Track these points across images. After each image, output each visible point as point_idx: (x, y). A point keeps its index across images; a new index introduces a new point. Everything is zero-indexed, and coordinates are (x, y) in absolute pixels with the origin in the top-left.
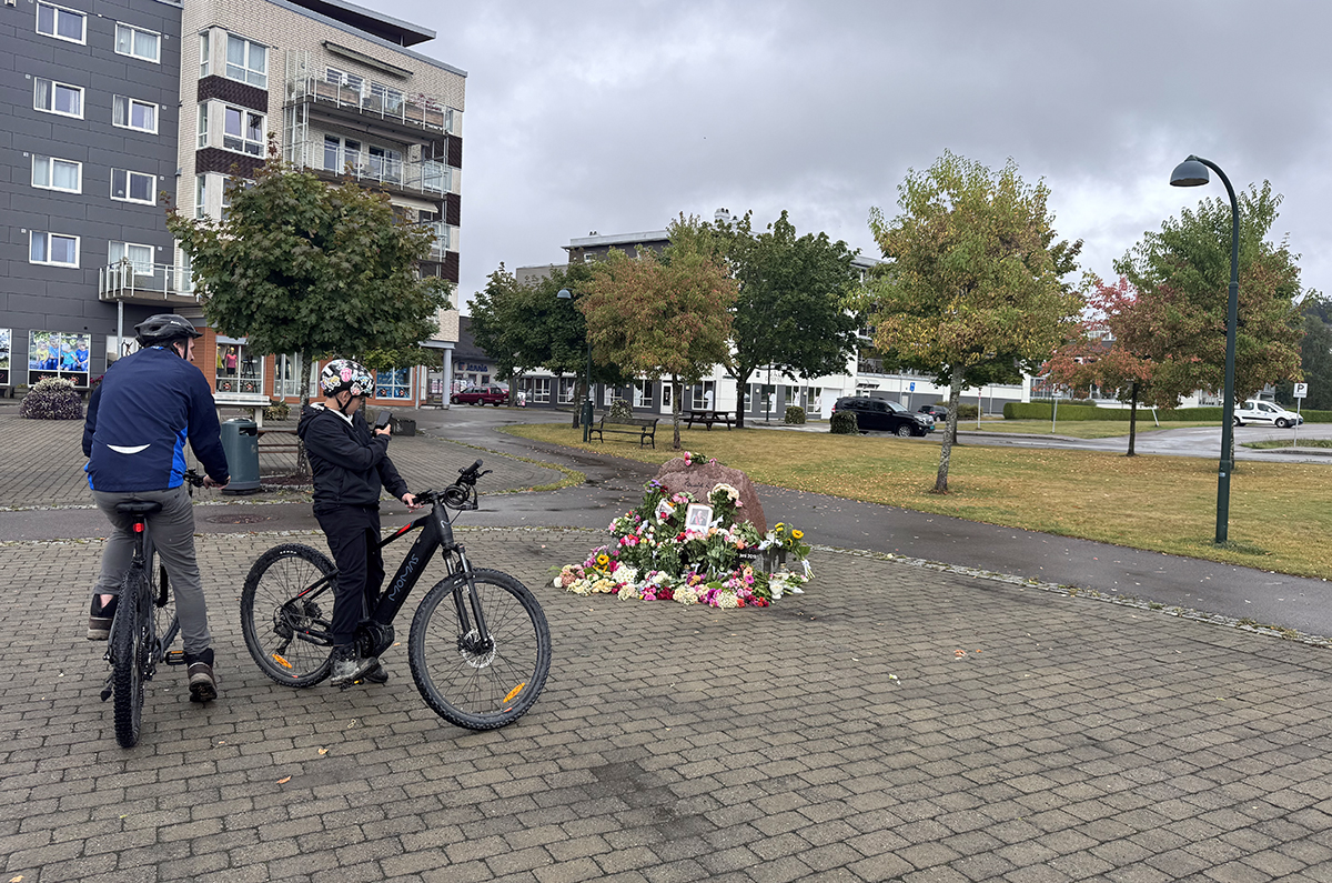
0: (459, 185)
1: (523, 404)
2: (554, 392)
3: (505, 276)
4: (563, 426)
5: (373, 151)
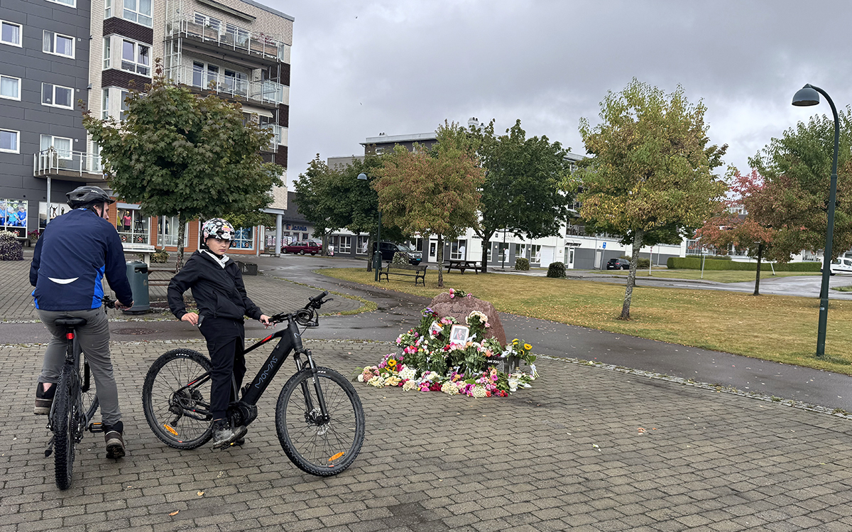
0: (288, 98)
1: (332, 254)
2: (353, 247)
3: (320, 163)
4: (360, 270)
5: (228, 73)
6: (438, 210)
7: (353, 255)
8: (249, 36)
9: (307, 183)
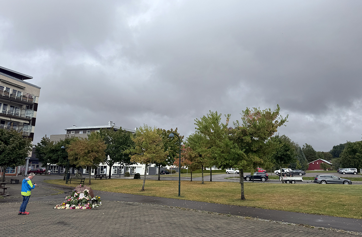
0: (36, 115)
2: (59, 170)
3: (46, 138)
4: (61, 180)
5: (11, 106)
6: (89, 159)
7: (59, 174)
8: (22, 94)
9: (40, 146)
